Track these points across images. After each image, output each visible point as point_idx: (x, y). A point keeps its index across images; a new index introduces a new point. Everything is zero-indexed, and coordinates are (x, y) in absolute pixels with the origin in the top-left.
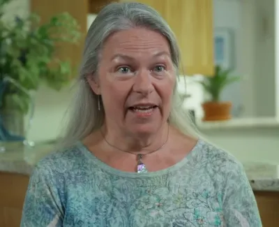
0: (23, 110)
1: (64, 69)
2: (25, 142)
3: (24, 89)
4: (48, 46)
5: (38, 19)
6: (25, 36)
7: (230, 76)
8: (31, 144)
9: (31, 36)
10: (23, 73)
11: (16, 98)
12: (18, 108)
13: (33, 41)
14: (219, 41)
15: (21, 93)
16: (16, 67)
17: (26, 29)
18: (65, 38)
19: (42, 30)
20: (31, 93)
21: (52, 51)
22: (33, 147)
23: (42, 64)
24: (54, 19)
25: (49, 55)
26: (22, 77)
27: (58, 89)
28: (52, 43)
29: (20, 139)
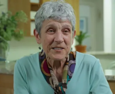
0: (5, 49)
1: (21, 33)
2: (6, 61)
3: (5, 41)
4: (15, 24)
5: (11, 13)
6: (6, 20)
7: (86, 35)
8: (8, 62)
9: (8, 20)
10: (5, 34)
11: (2, 44)
12: (3, 48)
13: (9, 22)
14: (82, 21)
15: (4, 42)
16: (2, 32)
17: (6, 17)
18: (21, 20)
19: (13, 17)
20: (8, 42)
21: (16, 26)
22: (9, 63)
23: (12, 31)
24: (17, 13)
25: (15, 27)
26: (5, 36)
27: (19, 40)
28: (16, 22)
29: (4, 60)
